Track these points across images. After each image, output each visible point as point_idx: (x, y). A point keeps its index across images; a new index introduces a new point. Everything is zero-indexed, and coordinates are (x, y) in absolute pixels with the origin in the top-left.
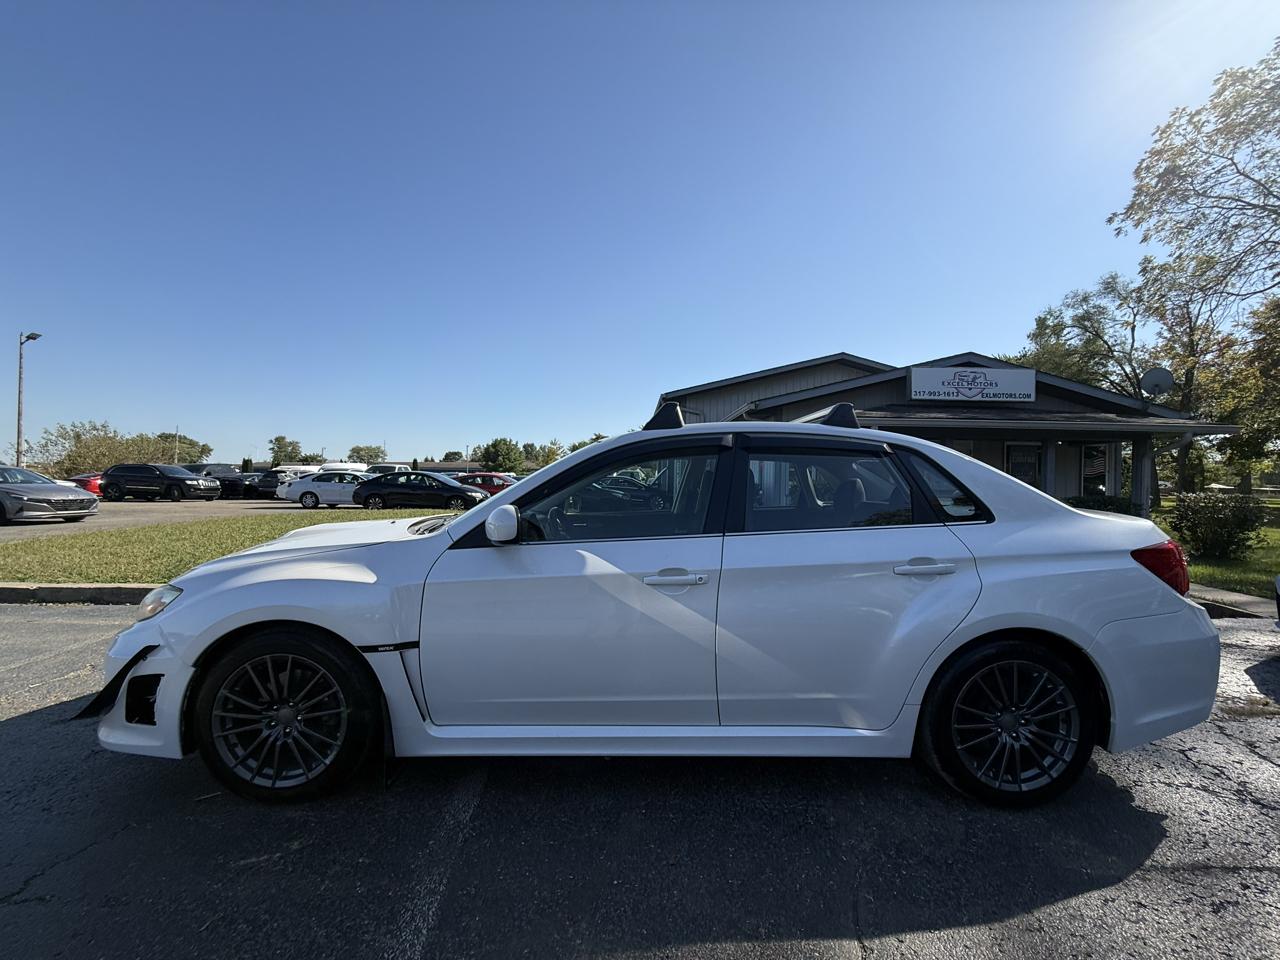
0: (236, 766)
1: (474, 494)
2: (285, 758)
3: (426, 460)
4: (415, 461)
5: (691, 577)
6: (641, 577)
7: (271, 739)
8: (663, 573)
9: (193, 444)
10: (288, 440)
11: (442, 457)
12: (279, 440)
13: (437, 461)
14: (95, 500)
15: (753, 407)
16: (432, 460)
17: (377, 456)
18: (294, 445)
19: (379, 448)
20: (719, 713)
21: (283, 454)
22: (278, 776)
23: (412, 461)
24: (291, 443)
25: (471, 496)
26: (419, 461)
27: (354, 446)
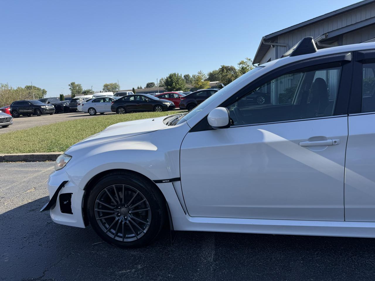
0: (107, 232)
1: (166, 103)
2: (126, 229)
3: (138, 88)
4: (133, 89)
5: (329, 141)
6: (297, 142)
7: (120, 221)
8: (311, 139)
9: (39, 89)
10: (76, 84)
11: (145, 86)
12: (73, 84)
13: (143, 88)
14: (11, 118)
15: (324, 37)
16: (141, 88)
17: (116, 88)
18: (79, 86)
19: (116, 84)
20: (345, 216)
21: (75, 91)
22: (124, 237)
23: (132, 89)
24: (77, 85)
25: (165, 105)
26: (135, 89)
27: (105, 84)
